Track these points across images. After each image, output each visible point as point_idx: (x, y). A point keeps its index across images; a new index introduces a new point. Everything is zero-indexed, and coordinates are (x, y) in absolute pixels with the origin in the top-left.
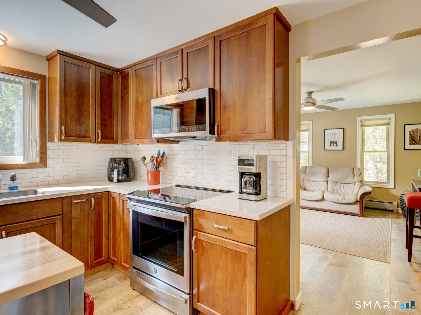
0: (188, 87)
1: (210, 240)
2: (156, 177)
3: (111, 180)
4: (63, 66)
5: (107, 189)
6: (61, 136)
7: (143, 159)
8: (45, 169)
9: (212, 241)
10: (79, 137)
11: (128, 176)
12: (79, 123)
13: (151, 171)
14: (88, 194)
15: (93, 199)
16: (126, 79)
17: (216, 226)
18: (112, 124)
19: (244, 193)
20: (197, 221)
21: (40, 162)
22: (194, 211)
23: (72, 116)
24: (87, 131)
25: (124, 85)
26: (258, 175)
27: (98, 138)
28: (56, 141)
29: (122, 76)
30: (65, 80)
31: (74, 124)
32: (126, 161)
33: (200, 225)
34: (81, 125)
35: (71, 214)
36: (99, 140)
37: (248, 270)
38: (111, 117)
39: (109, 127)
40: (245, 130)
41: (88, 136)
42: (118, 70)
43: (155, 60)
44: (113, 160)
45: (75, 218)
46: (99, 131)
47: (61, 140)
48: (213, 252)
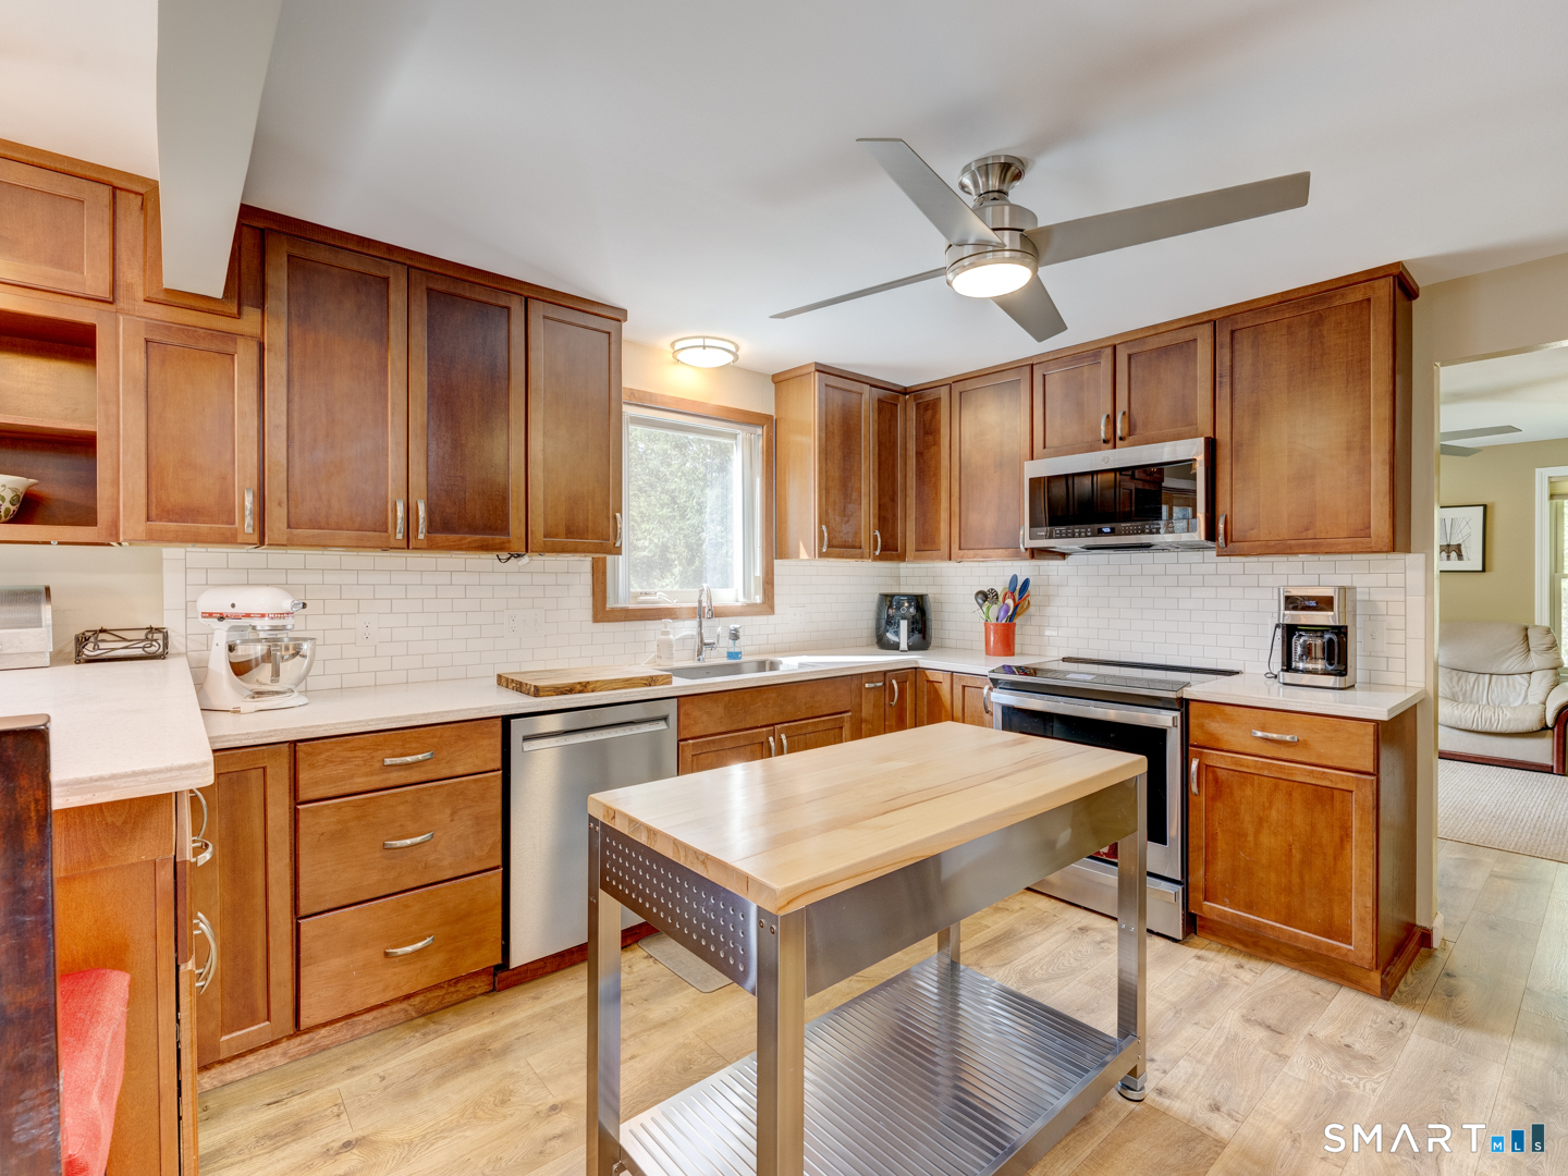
0: (1131, 430)
1: (1241, 766)
2: (1005, 639)
3: (884, 644)
4: (823, 397)
5: (916, 662)
6: (821, 546)
7: (980, 596)
8: (771, 618)
9: (1248, 767)
10: (845, 547)
11: (924, 638)
12: (844, 515)
13: (996, 625)
14: (885, 673)
15: (894, 682)
16: (930, 412)
17: (1259, 734)
18: (895, 515)
19: (1296, 670)
20: (1201, 726)
21: (764, 603)
22: (1193, 706)
23: (835, 502)
24: (857, 534)
25: (924, 424)
26: (1341, 631)
27: (875, 549)
28: (803, 555)
29: (918, 405)
30: (826, 425)
31: (838, 518)
32: (919, 602)
33: (1212, 736)
34: (848, 522)
35: (861, 711)
36: (877, 553)
37: (1355, 823)
38: (893, 500)
39: (891, 521)
40: (1307, 530)
41: (857, 544)
42: (905, 391)
43: (1028, 369)
44: (888, 600)
45: (866, 721)
46: (877, 533)
47: (822, 555)
48: (1248, 792)
